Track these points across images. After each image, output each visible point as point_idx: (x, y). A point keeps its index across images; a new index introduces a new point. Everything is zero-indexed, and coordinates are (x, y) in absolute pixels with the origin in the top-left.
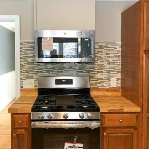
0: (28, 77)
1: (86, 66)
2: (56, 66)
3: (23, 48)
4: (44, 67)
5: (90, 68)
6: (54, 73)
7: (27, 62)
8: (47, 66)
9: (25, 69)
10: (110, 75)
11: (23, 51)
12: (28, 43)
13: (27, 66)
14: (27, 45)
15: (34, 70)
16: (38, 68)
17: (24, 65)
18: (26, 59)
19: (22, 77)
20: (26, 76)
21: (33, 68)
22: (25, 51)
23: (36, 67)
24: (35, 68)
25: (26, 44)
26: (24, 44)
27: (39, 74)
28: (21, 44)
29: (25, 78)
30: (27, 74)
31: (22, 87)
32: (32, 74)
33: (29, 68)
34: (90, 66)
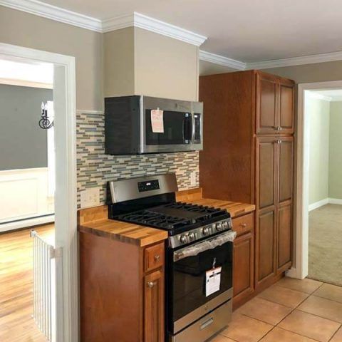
0: (89, 184)
2: (129, 159)
3: (81, 126)
4: (113, 162)
5: (170, 159)
6: (127, 172)
7: (86, 155)
8: (118, 160)
9: (84, 169)
10: (190, 169)
11: (80, 131)
12: (89, 115)
13: (88, 162)
14: (86, 121)
15: (98, 170)
16: (104, 165)
17: (82, 160)
18: (86, 148)
19: (79, 185)
20: (85, 183)
21: (97, 165)
22: (84, 131)
23: (101, 163)
24: (100, 165)
25: (85, 117)
26: (82, 116)
27: (106, 176)
28: (77, 116)
29: (84, 188)
30: (87, 178)
31: (79, 206)
32: (96, 177)
33: (91, 165)
34: (170, 156)
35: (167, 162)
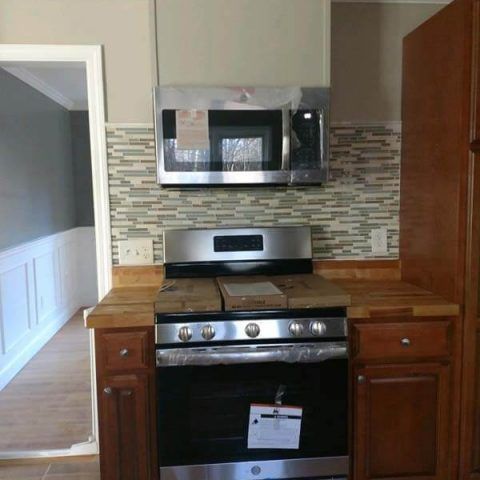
0: (134, 232)
1: (301, 197)
2: (213, 199)
3: (116, 147)
4: (179, 203)
5: (311, 203)
6: (208, 219)
7: (128, 189)
8: (188, 199)
9: (124, 209)
11: (115, 154)
12: (130, 131)
13: (130, 200)
14: (126, 138)
15: (150, 213)
16: (160, 206)
17: (120, 196)
18: (127, 179)
19: (116, 232)
20: (126, 230)
21: (148, 205)
22: (121, 154)
23: (155, 203)
24: (153, 206)
25: (123, 133)
26: (116, 133)
27: (165, 223)
28: (107, 133)
29: (124, 236)
30: (131, 223)
31: (114, 262)
32: (145, 223)
33: (136, 205)
34: (311, 197)
35: (304, 207)
